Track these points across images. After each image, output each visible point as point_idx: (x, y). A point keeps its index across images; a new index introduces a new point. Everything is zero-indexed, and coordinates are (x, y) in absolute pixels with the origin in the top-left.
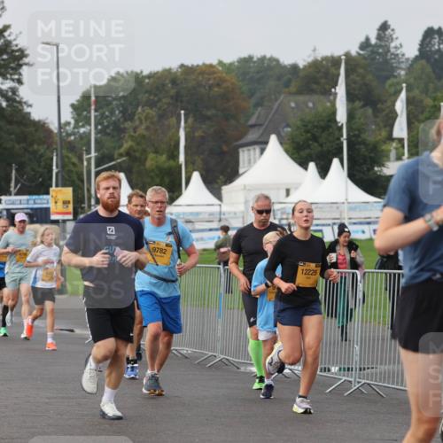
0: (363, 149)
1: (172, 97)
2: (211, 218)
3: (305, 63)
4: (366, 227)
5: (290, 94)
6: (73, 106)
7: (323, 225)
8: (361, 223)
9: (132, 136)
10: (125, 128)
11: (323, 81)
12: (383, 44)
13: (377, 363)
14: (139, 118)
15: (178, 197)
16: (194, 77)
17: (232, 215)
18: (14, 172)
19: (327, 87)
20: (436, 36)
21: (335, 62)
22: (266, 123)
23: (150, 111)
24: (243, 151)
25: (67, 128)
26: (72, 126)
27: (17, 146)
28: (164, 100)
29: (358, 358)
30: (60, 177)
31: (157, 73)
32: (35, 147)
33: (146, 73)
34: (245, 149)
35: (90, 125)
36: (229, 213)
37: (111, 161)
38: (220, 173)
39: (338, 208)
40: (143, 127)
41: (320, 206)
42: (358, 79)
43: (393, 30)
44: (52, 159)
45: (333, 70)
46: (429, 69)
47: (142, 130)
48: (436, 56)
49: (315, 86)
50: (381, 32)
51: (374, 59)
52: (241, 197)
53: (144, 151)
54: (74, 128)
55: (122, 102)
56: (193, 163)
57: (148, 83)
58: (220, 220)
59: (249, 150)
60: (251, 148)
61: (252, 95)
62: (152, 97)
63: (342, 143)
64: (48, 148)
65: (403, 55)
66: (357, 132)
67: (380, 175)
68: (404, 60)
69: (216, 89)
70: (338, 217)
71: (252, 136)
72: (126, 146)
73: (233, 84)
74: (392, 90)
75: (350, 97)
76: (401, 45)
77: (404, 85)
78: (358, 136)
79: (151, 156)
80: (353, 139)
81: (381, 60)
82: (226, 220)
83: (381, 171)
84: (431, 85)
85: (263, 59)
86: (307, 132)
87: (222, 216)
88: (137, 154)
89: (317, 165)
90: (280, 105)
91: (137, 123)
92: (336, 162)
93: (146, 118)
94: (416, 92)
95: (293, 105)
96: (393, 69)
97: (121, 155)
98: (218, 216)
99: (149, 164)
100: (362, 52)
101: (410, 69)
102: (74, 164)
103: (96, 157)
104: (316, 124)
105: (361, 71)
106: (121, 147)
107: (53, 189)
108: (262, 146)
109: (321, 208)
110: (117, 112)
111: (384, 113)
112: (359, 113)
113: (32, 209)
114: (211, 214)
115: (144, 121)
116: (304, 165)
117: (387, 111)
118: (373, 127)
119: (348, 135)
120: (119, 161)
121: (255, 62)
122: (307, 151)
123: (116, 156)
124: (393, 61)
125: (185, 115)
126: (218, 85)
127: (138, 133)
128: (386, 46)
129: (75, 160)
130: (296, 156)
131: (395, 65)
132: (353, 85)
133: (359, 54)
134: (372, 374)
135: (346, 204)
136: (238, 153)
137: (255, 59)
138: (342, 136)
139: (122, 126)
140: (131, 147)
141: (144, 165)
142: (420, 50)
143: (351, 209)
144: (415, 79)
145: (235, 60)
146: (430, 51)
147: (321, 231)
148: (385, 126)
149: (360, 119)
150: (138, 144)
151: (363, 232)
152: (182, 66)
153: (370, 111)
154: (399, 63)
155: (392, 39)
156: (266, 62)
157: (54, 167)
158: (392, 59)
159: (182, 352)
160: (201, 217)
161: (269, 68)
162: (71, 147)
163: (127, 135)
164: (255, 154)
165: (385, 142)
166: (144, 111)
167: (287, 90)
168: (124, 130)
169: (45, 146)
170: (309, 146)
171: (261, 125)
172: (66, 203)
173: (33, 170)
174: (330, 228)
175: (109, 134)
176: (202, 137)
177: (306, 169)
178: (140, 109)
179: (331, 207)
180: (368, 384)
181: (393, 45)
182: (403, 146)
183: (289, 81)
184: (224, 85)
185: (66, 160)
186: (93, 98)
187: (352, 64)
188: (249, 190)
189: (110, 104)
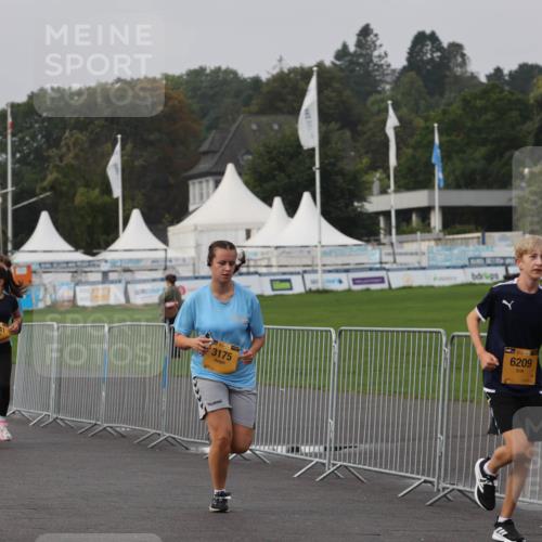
0: (340, 179)
1: (106, 119)
2: (155, 266)
3: (269, 76)
4: (343, 276)
5: (251, 113)
7: (292, 273)
8: (337, 271)
9: (57, 166)
10: (49, 157)
11: (290, 98)
12: (364, 52)
13: (356, 442)
14: (66, 144)
15: (113, 241)
17: (180, 262)
19: (296, 105)
20: (428, 43)
21: (305, 75)
22: (222, 150)
23: (80, 136)
24: (194, 184)
28: (97, 122)
29: (332, 435)
34: (196, 181)
35: (6, 153)
36: (177, 259)
37: (31, 198)
38: (166, 211)
39: (309, 252)
40: (71, 155)
41: (287, 250)
42: (334, 94)
43: (376, 35)
45: (302, 84)
46: (420, 83)
47: (69, 158)
48: (429, 67)
49: (281, 104)
50: (361, 38)
51: (353, 71)
52: (191, 240)
53: (73, 184)
55: (46, 124)
56: (133, 200)
58: (165, 269)
59: (201, 182)
60: (204, 180)
61: (204, 115)
63: (314, 173)
65: (389, 66)
66: (332, 160)
67: (361, 212)
68: (389, 72)
70: (309, 263)
71: (204, 166)
72: (51, 177)
73: (180, 102)
74: (375, 108)
75: (324, 116)
76: (386, 54)
77: (390, 102)
78: (334, 165)
79: (82, 190)
80: (329, 168)
81: (362, 72)
82: (173, 268)
83: (362, 207)
84: (423, 102)
85: (218, 70)
86: (272, 160)
87: (168, 264)
88: (64, 188)
89: (283, 200)
90: (238, 127)
91: (64, 150)
92: (306, 196)
93: (75, 144)
94: (404, 110)
95: (254, 127)
96: (377, 83)
97: (44, 190)
98: (163, 264)
99: (79, 200)
100: (338, 63)
101: (397, 83)
103: (13, 191)
104: (282, 150)
105: (336, 85)
106: (44, 179)
108: (218, 178)
109: (289, 253)
110: (39, 137)
111: (365, 136)
112: (335, 137)
114: (154, 261)
115: (72, 148)
116: (268, 201)
117: (369, 134)
118: (353, 153)
119: (321, 163)
120: (42, 196)
121: (207, 75)
122: (273, 183)
123: (38, 191)
124: (377, 73)
125: (122, 139)
127: (65, 162)
128: (368, 54)
130: (257, 190)
131: (378, 78)
132: (328, 103)
133: (333, 63)
134: (350, 454)
135: (319, 249)
136: (187, 187)
137: (208, 71)
138: (314, 164)
139: (45, 154)
140: (56, 179)
141: (73, 201)
142: (409, 60)
143: (325, 254)
144: (403, 94)
145: (184, 72)
146: (422, 60)
147: (289, 281)
148: (367, 153)
149: (336, 144)
150: (65, 176)
151: (340, 282)
153: (348, 134)
154: (384, 75)
155: (375, 46)
156: (221, 74)
158: (374, 70)
159: (118, 429)
160: (142, 264)
161: (225, 82)
163: (51, 165)
164: (208, 186)
165: (366, 173)
166: (72, 135)
167: (246, 109)
168: (48, 159)
170: (274, 178)
171: (215, 152)
174: (300, 277)
175: (29, 164)
176: (143, 167)
177: (270, 205)
178: (67, 134)
179: (301, 251)
180: (346, 467)
181: (376, 53)
182: (388, 177)
183: (250, 97)
184: (170, 103)
186: (10, 120)
187: (326, 76)
188: (202, 231)
189: (32, 127)
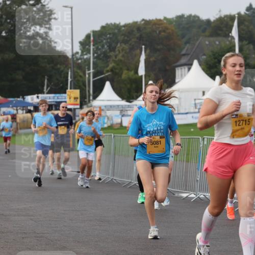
1: (137, 38)
5: (206, 36)
6: (80, 43)
9: (114, 60)
10: (110, 56)
11: (224, 29)
14: (118, 50)
15: (140, 96)
16: (150, 26)
18: (46, 81)
19: (227, 33)
21: (232, 18)
22: (192, 54)
23: (125, 46)
24: (178, 70)
25: (77, 55)
26: (80, 54)
27: (48, 66)
28: (133, 40)
30: (72, 83)
31: (129, 24)
32: (59, 66)
33: (122, 24)
34: (179, 68)
35: (90, 54)
37: (102, 75)
38: (165, 82)
40: (121, 55)
42: (245, 28)
44: (68, 73)
45: (230, 23)
47: (120, 57)
49: (220, 32)
51: (254, 16)
53: (121, 69)
54: (81, 55)
55: (109, 40)
56: (149, 76)
57: (123, 30)
59: (181, 69)
60: (183, 67)
61: (183, 36)
62: (126, 38)
64: (66, 67)
69: (163, 34)
71: (183, 61)
72: (111, 65)
73: (172, 30)
75: (241, 38)
79: (125, 72)
85: (190, 16)
86: (215, 58)
88: (117, 71)
90: (199, 43)
91: (117, 53)
93: (123, 50)
95: (207, 43)
97: (108, 71)
99: (124, 76)
100: (247, 13)
102: (81, 76)
103: (93, 72)
104: (220, 54)
105: (247, 23)
106: (107, 66)
107: (68, 90)
108: (189, 66)
110: (106, 46)
112: (245, 48)
113: (56, 102)
115: (121, 51)
116: (213, 78)
118: (254, 56)
120: (107, 74)
121: (185, 18)
122: (215, 70)
123: (105, 72)
125: (145, 48)
126: (164, 31)
127: (118, 59)
129: (81, 74)
130: (209, 72)
132: (242, 32)
133: (245, 13)
136: (175, 71)
137: (186, 16)
139: (108, 55)
140: (113, 67)
141: (121, 77)
149: (246, 51)
150: (118, 65)
152: (143, 20)
153: (251, 46)
156: (192, 18)
157: (69, 78)
161: (194, 21)
162: (80, 67)
163: (111, 60)
164: (185, 70)
166: (121, 46)
167: (204, 34)
168: (109, 57)
169: (64, 66)
170: (216, 67)
171: (188, 54)
172: (76, 98)
173: (57, 79)
175: (101, 59)
176: (155, 61)
177: (214, 79)
178: (119, 45)
183: (205, 29)
184: (168, 31)
185: (76, 74)
186: (92, 38)
187: (242, 19)
188: (182, 92)
189: (102, 41)
